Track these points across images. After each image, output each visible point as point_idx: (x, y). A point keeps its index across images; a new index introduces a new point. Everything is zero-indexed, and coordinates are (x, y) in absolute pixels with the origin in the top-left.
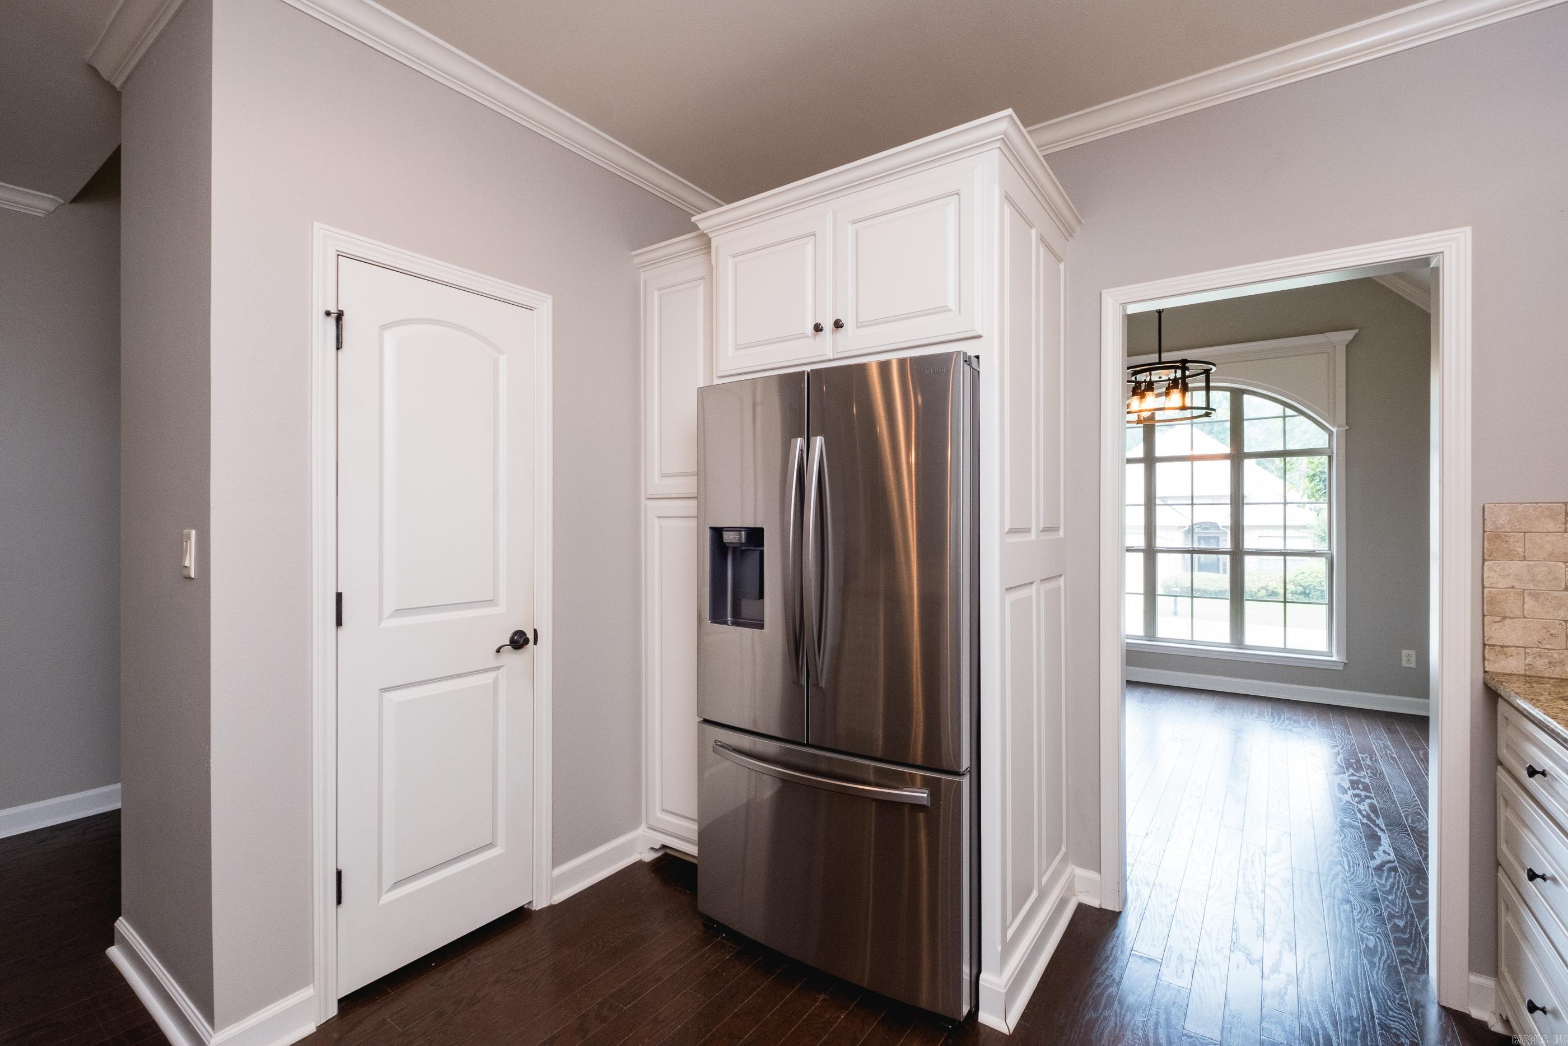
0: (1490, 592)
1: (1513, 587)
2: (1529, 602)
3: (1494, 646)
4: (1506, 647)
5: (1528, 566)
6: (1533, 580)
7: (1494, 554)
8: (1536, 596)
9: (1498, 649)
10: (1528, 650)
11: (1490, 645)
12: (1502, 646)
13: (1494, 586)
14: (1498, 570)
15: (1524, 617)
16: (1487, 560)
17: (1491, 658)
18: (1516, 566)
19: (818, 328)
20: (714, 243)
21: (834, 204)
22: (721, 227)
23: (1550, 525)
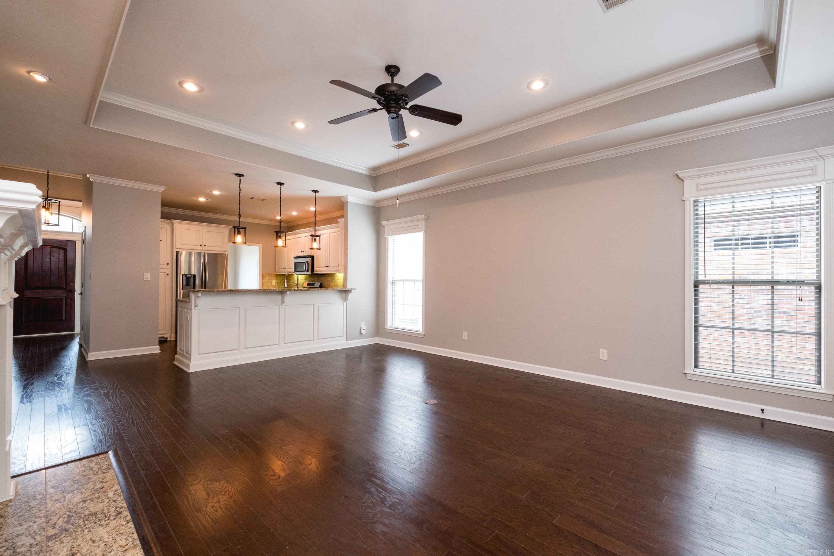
18: (265, 280)
19: (201, 245)
20: (175, 225)
21: (203, 227)
22: (178, 223)
23: (267, 276)
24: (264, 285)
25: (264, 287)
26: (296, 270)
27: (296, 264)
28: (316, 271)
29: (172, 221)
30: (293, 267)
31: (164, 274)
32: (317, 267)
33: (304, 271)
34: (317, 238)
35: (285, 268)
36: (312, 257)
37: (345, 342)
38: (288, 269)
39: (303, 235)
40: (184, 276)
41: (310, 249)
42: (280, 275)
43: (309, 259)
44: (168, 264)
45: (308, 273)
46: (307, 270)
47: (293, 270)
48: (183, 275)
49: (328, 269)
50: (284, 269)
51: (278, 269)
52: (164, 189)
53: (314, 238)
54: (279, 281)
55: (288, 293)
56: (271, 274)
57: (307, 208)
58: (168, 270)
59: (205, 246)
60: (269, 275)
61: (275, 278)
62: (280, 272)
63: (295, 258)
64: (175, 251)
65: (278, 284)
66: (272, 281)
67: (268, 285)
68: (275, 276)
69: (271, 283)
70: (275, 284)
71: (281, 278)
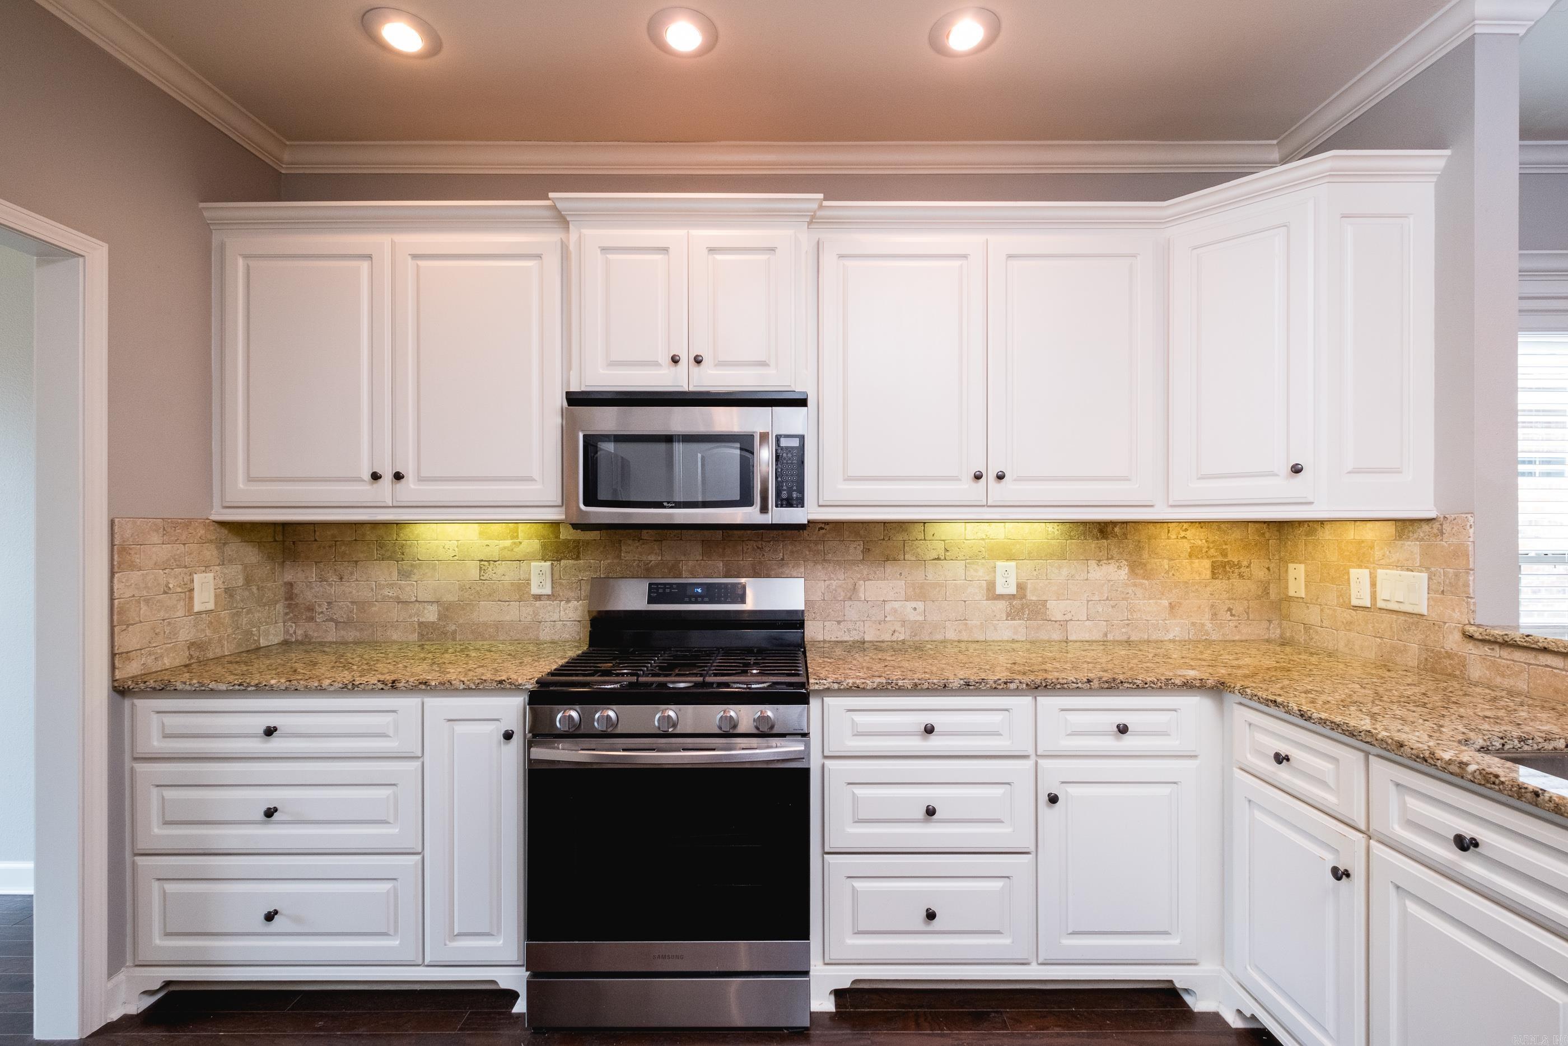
0: (119, 603)
1: (134, 596)
2: (144, 607)
3: (122, 653)
4: (130, 652)
5: (143, 574)
6: (146, 587)
7: (122, 566)
8: (147, 601)
9: (124, 655)
10: (143, 652)
11: (119, 654)
12: (127, 653)
13: (122, 596)
14: (124, 581)
15: (141, 622)
16: (117, 572)
17: (120, 666)
18: (135, 576)
23: (156, 538)
24: (128, 626)
25: (129, 641)
28: (829, 506)
32: (851, 479)
49: (992, 491)
54: (235, 573)
56: (187, 523)
60: (167, 529)
61: (210, 553)
65: (231, 596)
66: (187, 579)
67: (162, 614)
68: (211, 541)
69: (182, 603)
70: (211, 606)
71: (251, 555)
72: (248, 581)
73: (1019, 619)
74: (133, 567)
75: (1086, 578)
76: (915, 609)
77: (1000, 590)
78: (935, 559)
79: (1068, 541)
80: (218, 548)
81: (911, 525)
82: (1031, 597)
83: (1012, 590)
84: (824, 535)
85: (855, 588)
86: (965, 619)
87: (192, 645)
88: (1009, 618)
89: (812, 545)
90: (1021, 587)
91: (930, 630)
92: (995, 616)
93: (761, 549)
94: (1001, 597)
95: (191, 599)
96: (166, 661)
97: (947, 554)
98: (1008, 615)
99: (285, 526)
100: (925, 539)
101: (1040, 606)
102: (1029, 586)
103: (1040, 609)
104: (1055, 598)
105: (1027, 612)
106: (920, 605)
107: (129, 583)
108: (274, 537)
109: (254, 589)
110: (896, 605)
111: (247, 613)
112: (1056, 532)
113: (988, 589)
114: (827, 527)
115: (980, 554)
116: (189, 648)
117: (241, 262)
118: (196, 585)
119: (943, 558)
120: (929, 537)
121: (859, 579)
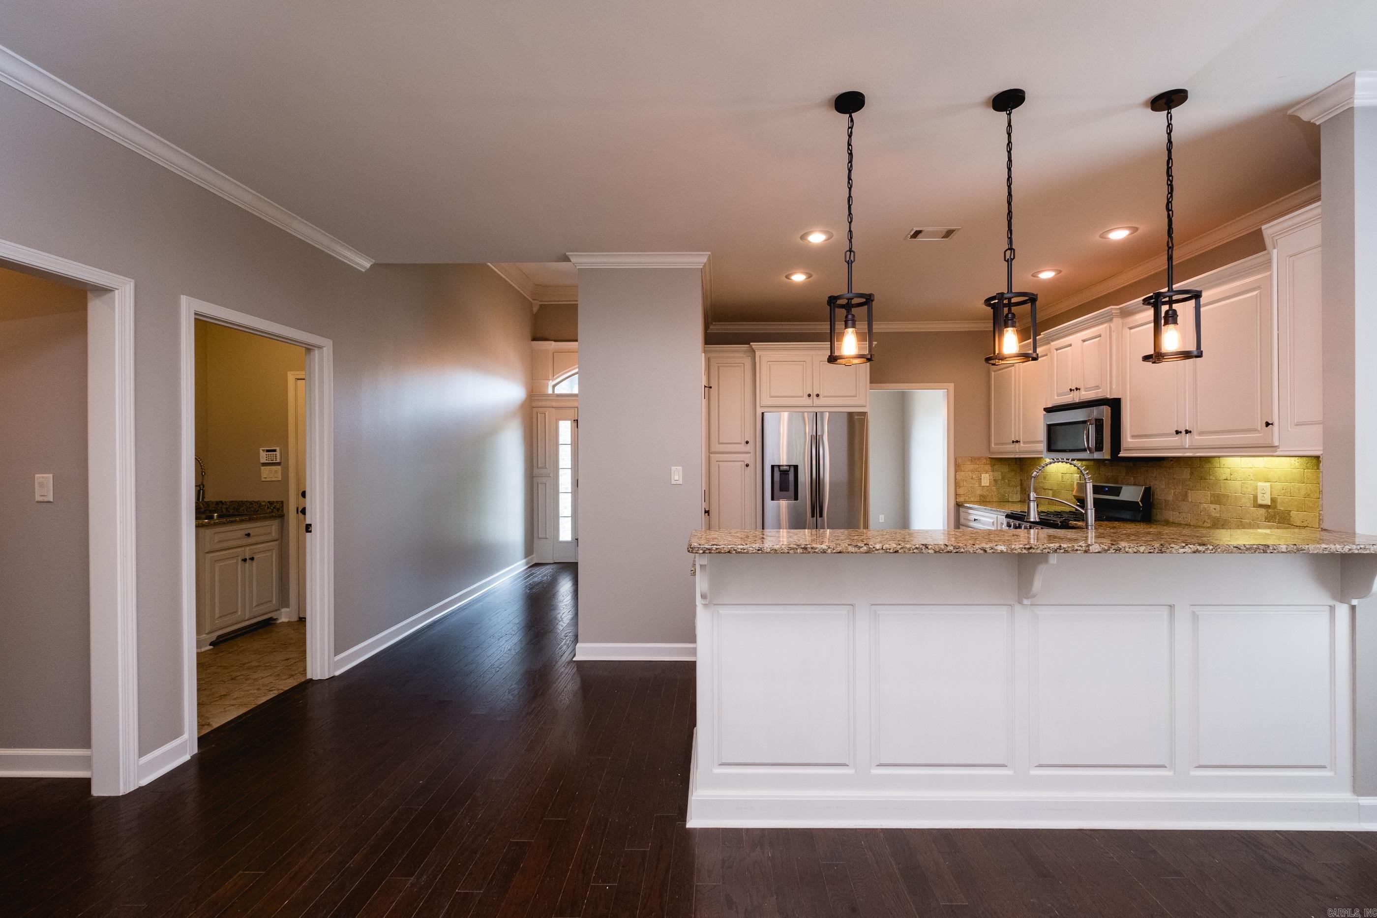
0: (958, 481)
1: (962, 479)
2: (965, 482)
5: (965, 473)
6: (965, 477)
7: (958, 470)
9: (960, 494)
10: (965, 495)
11: (957, 495)
13: (958, 479)
14: (959, 474)
15: (966, 487)
16: (957, 472)
17: (958, 498)
18: (962, 473)
19: (809, 395)
20: (758, 354)
21: (813, 352)
22: (763, 349)
23: (968, 463)
24: (960, 487)
25: (961, 491)
26: (1053, 448)
27: (1051, 429)
28: (1126, 450)
29: (751, 346)
30: (1041, 435)
31: (740, 463)
32: (1133, 437)
33: (1085, 450)
34: (1185, 310)
35: (1017, 442)
36: (1115, 404)
37: (1347, 796)
38: (1024, 443)
39: (1075, 339)
40: (776, 469)
41: (1146, 358)
42: (1001, 459)
43: (1105, 412)
44: (747, 442)
45: (1097, 455)
46: (1092, 444)
47: (1043, 446)
48: (773, 467)
49: (1187, 440)
50: (1013, 446)
51: (995, 444)
52: (704, 260)
53: (1165, 308)
54: (998, 475)
55: (1053, 559)
56: (979, 459)
57: (1097, 237)
58: (749, 455)
59: (818, 395)
60: (973, 460)
61: (988, 467)
62: (1001, 453)
63: (1048, 410)
64: (759, 411)
65: (996, 482)
66: (979, 475)
67: (971, 485)
68: (988, 464)
69: (977, 483)
70: (988, 485)
71: (1006, 469)
72: (1003, 478)
73: (1273, 522)
74: (961, 471)
75: (1318, 497)
76: (1215, 509)
77: (1260, 502)
78: (1225, 480)
79: (1305, 470)
80: (991, 466)
81: (1213, 459)
82: (1281, 508)
83: (1268, 502)
84: (1172, 464)
85: (1186, 495)
86: (1241, 519)
87: (981, 496)
88: (1267, 521)
89: (1168, 469)
90: (1273, 500)
91: (1222, 523)
92: (1258, 518)
93: (1147, 471)
94: (1261, 506)
95: (981, 482)
96: (972, 499)
97: (1231, 476)
98: (1266, 518)
99: (1020, 459)
100: (1220, 468)
101: (1286, 515)
102: (1279, 500)
103: (1286, 516)
104: (1295, 510)
105: (1278, 518)
106: (1218, 507)
107: (961, 475)
108: (1016, 462)
109: (1006, 481)
110: (1206, 506)
111: (1003, 489)
112: (1297, 464)
113: (1254, 500)
114: (1174, 460)
115: (1249, 477)
116: (980, 497)
117: (993, 373)
118: (982, 478)
119: (1229, 479)
120: (1222, 466)
121: (1188, 489)
